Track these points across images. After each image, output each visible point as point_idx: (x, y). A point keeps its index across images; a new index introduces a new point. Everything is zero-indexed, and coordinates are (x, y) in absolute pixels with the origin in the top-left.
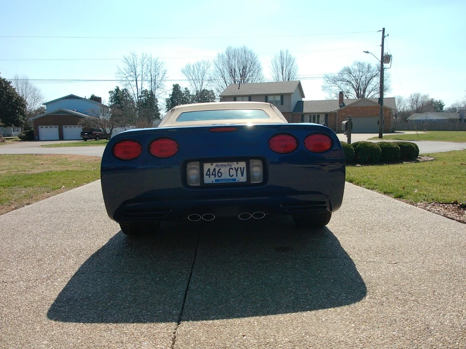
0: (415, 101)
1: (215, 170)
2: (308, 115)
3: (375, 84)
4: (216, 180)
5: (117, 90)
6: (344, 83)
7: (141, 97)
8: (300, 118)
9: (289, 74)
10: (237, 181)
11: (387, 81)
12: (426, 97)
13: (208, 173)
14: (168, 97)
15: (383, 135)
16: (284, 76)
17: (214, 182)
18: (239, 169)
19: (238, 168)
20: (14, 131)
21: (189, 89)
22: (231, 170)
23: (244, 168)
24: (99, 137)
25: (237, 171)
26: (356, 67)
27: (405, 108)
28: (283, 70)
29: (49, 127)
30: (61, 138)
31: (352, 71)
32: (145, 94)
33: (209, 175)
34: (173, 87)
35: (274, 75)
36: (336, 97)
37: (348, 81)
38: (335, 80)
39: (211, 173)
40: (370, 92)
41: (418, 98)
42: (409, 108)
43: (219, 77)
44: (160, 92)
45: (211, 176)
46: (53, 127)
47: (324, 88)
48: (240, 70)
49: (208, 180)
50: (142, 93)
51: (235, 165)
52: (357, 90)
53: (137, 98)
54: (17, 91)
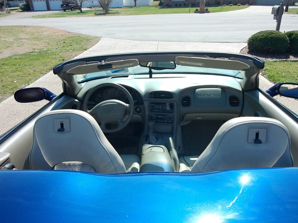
15: (290, 7)
20: (20, 3)
24: (74, 8)
30: (49, 9)
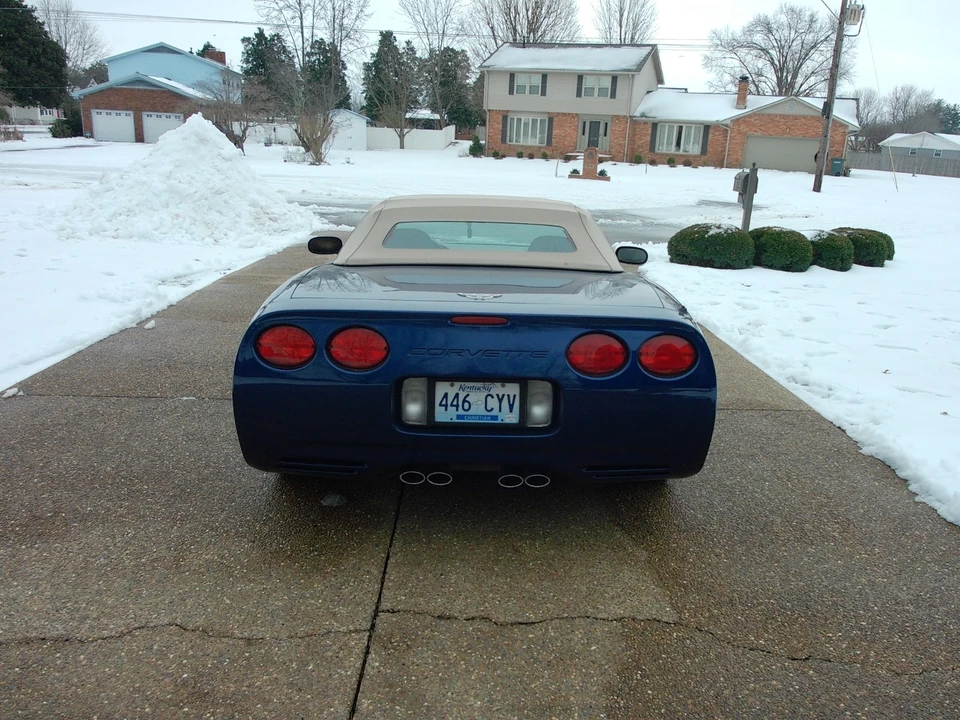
0: (901, 101)
1: (457, 396)
2: (667, 125)
3: (821, 59)
4: (459, 417)
5: (260, 35)
6: (754, 52)
7: (309, 55)
8: (650, 132)
9: (635, 26)
10: (499, 421)
11: (846, 56)
12: (926, 95)
13: (444, 403)
14: (369, 60)
16: (623, 29)
17: (455, 420)
18: (506, 398)
19: (503, 395)
20: (42, 113)
21: (415, 44)
22: (489, 398)
23: (515, 396)
25: (500, 400)
26: (783, 18)
27: (879, 118)
28: (621, 16)
29: (114, 112)
30: (140, 137)
31: (774, 26)
32: (319, 48)
33: (446, 406)
34: (380, 38)
35: (601, 26)
36: (733, 82)
37: (762, 50)
38: (733, 46)
39: (449, 403)
40: (807, 78)
41: (909, 97)
42: (887, 118)
43: (481, 24)
44: (351, 48)
45: (449, 408)
46: (123, 113)
47: (708, 62)
48: (527, 11)
49: (443, 415)
50: (312, 47)
51: (497, 389)
52: (780, 70)
53: (301, 57)
54: (47, 29)
